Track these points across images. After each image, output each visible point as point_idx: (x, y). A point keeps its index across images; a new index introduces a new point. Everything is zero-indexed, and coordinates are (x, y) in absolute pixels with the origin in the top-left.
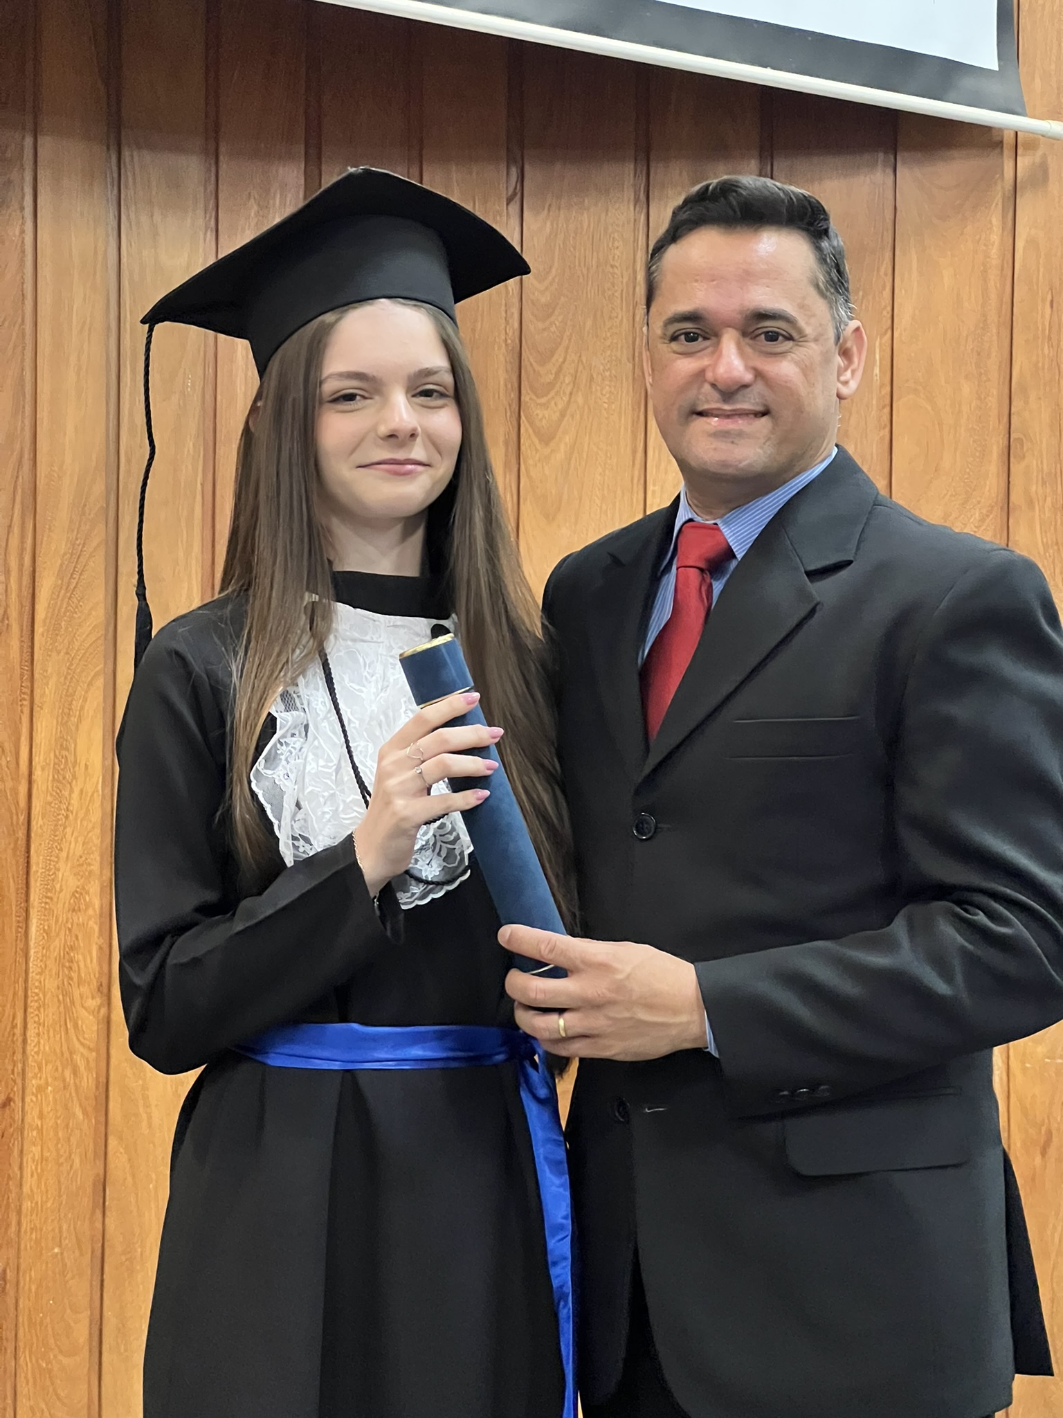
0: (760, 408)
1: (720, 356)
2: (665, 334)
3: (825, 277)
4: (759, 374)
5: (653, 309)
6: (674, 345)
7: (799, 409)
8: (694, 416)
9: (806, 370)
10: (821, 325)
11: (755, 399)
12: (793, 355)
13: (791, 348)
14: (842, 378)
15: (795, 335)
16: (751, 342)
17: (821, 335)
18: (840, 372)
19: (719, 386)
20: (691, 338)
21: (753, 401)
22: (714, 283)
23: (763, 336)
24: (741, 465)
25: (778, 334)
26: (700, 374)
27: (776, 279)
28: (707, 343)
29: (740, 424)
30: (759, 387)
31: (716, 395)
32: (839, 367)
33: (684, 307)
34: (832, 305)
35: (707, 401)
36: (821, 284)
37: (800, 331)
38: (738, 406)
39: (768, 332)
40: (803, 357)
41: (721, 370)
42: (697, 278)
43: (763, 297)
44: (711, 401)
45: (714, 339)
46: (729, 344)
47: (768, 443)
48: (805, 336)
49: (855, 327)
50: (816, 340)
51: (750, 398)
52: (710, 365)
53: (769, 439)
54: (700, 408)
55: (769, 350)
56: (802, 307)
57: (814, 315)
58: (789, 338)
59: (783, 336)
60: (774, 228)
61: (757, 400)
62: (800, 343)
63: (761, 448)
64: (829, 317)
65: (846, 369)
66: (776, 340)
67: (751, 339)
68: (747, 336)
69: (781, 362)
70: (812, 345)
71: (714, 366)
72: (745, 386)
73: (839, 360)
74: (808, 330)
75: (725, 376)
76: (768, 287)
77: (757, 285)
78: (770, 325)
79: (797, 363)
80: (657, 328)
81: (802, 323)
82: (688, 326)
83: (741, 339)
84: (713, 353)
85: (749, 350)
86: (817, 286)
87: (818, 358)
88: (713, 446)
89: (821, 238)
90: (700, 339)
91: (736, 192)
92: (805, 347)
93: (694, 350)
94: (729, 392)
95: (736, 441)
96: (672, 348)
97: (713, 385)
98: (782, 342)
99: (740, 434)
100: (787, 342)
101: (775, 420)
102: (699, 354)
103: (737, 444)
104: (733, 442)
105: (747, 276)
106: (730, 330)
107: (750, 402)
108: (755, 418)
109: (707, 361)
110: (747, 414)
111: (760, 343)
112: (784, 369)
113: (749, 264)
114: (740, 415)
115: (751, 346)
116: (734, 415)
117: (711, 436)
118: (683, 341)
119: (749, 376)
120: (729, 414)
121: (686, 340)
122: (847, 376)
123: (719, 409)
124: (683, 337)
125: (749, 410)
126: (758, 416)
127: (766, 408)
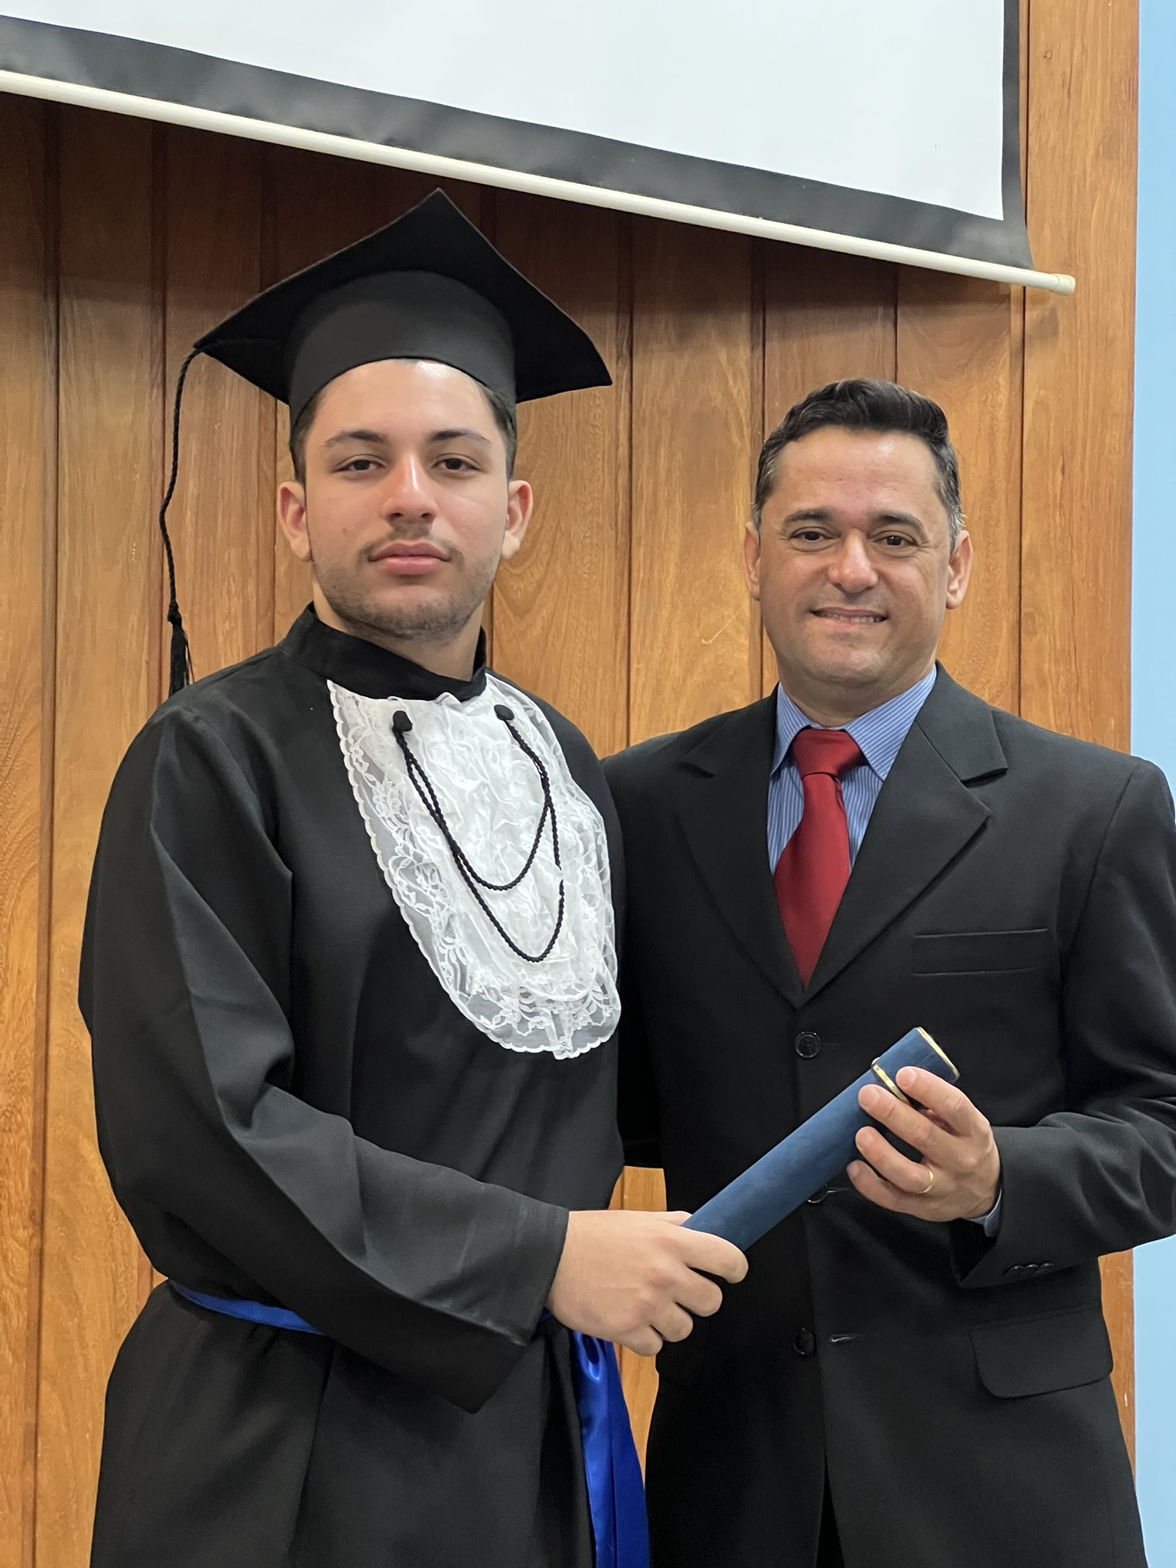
0: (881, 612)
1: (845, 554)
2: (784, 531)
3: (945, 484)
4: (882, 576)
5: (770, 504)
6: (795, 542)
7: (919, 616)
8: (812, 615)
9: (926, 577)
10: (941, 533)
11: (877, 601)
12: (916, 560)
13: (914, 553)
14: (952, 588)
15: (918, 540)
16: (875, 544)
17: (941, 543)
18: (951, 581)
19: (846, 586)
20: (812, 536)
21: (875, 603)
22: (843, 482)
23: (885, 541)
24: (859, 669)
25: (901, 539)
26: (822, 573)
27: (903, 482)
28: (831, 542)
29: (855, 628)
30: (883, 589)
31: (838, 593)
32: (950, 577)
33: (807, 504)
34: (950, 513)
35: (829, 600)
36: (943, 492)
37: (923, 537)
38: (861, 607)
39: (891, 536)
40: (925, 562)
41: (847, 571)
42: (824, 476)
43: (888, 500)
44: (832, 599)
45: (838, 540)
47: (885, 649)
48: (927, 542)
49: (965, 537)
50: (936, 547)
51: (872, 599)
52: (834, 564)
53: (885, 645)
54: (819, 607)
55: (888, 552)
56: (925, 512)
57: (935, 522)
58: (914, 543)
59: (906, 540)
60: (899, 432)
61: (879, 602)
62: (922, 549)
63: (879, 653)
64: (947, 525)
65: (954, 579)
66: (899, 544)
67: (876, 541)
68: (871, 539)
69: (904, 565)
70: (933, 551)
71: (840, 567)
72: (869, 588)
73: (950, 569)
74: (930, 536)
75: (853, 576)
76: (895, 490)
77: (885, 487)
78: (895, 529)
79: (919, 569)
80: (775, 523)
81: (926, 529)
82: (811, 525)
83: (865, 537)
84: (836, 552)
85: (873, 553)
86: (939, 493)
87: (936, 566)
88: (831, 648)
89: (940, 446)
90: (821, 538)
91: (865, 393)
92: (925, 552)
93: (816, 548)
94: (854, 592)
95: (856, 645)
96: (792, 544)
97: (838, 586)
98: (904, 547)
99: (859, 638)
100: (910, 547)
101: (894, 625)
102: (822, 552)
103: (854, 647)
104: (851, 646)
105: (875, 478)
106: (857, 531)
107: (872, 606)
108: (875, 621)
109: (830, 560)
110: (868, 616)
111: (884, 546)
112: (906, 573)
113: (878, 466)
114: (861, 616)
115: (874, 548)
116: (855, 616)
117: (829, 637)
118: (804, 539)
119: (874, 578)
120: (850, 616)
121: (807, 538)
122: (955, 585)
123: (840, 609)
124: (804, 535)
125: (870, 612)
126: (877, 619)
127: (886, 611)
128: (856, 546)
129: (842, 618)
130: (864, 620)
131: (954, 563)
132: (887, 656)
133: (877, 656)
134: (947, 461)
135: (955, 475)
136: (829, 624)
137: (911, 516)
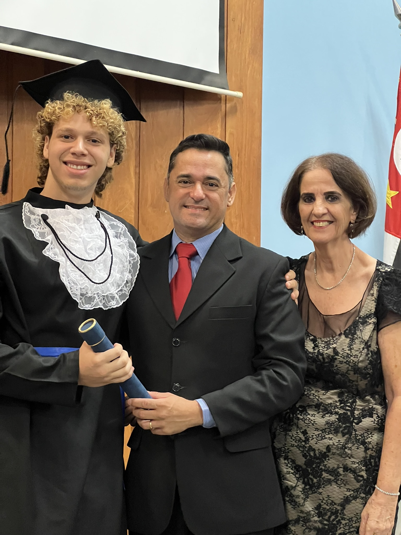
0: (206, 207)
1: (195, 189)
2: (176, 180)
3: (228, 168)
4: (207, 196)
5: (173, 172)
6: (180, 184)
7: (218, 209)
8: (184, 207)
9: (221, 196)
10: (226, 183)
11: (205, 204)
12: (218, 191)
13: (217, 189)
15: (219, 185)
17: (226, 186)
19: (195, 199)
20: (185, 182)
22: (195, 166)
23: (208, 185)
24: (199, 225)
25: (213, 184)
26: (188, 194)
27: (214, 167)
28: (191, 185)
29: (198, 211)
30: (207, 200)
31: (193, 201)
32: (229, 197)
33: (185, 173)
34: (229, 177)
35: (189, 203)
36: (227, 170)
38: (200, 205)
39: (210, 183)
40: (220, 192)
41: (195, 194)
42: (190, 164)
43: (210, 172)
45: (193, 184)
47: (208, 219)
48: (222, 186)
49: (234, 184)
50: (224, 187)
51: (203, 203)
53: (208, 217)
54: (186, 205)
55: (211, 189)
56: (221, 177)
58: (217, 186)
59: (215, 185)
60: (213, 151)
62: (220, 188)
64: (228, 180)
66: (212, 186)
68: (204, 184)
69: (214, 193)
70: (223, 189)
71: (194, 193)
72: (202, 200)
73: (229, 194)
74: (223, 184)
75: (197, 196)
76: (212, 169)
77: (209, 168)
78: (212, 181)
79: (219, 194)
80: (173, 178)
81: (221, 182)
82: (185, 179)
83: (202, 185)
84: (192, 188)
85: (204, 188)
87: (224, 193)
88: (190, 218)
89: (227, 156)
90: (188, 183)
91: (204, 138)
93: (186, 186)
94: (198, 201)
95: (197, 217)
97: (193, 198)
98: (214, 187)
99: (199, 215)
101: (210, 211)
102: (188, 188)
104: (196, 217)
105: (206, 165)
106: (199, 182)
107: (203, 205)
108: (204, 210)
109: (191, 190)
110: (202, 208)
111: (208, 186)
112: (215, 195)
113: (207, 161)
114: (200, 208)
115: (205, 187)
116: (197, 208)
117: (189, 214)
118: (183, 183)
119: (204, 196)
120: (196, 208)
121: (184, 183)
122: (230, 199)
123: (193, 206)
124: (183, 182)
125: (203, 207)
126: (205, 209)
127: (208, 207)
128: (199, 186)
129: (193, 209)
130: (200, 209)
131: (230, 192)
132: (208, 221)
133: (205, 221)
134: (229, 161)
135: (231, 165)
136: (190, 210)
137: (217, 177)
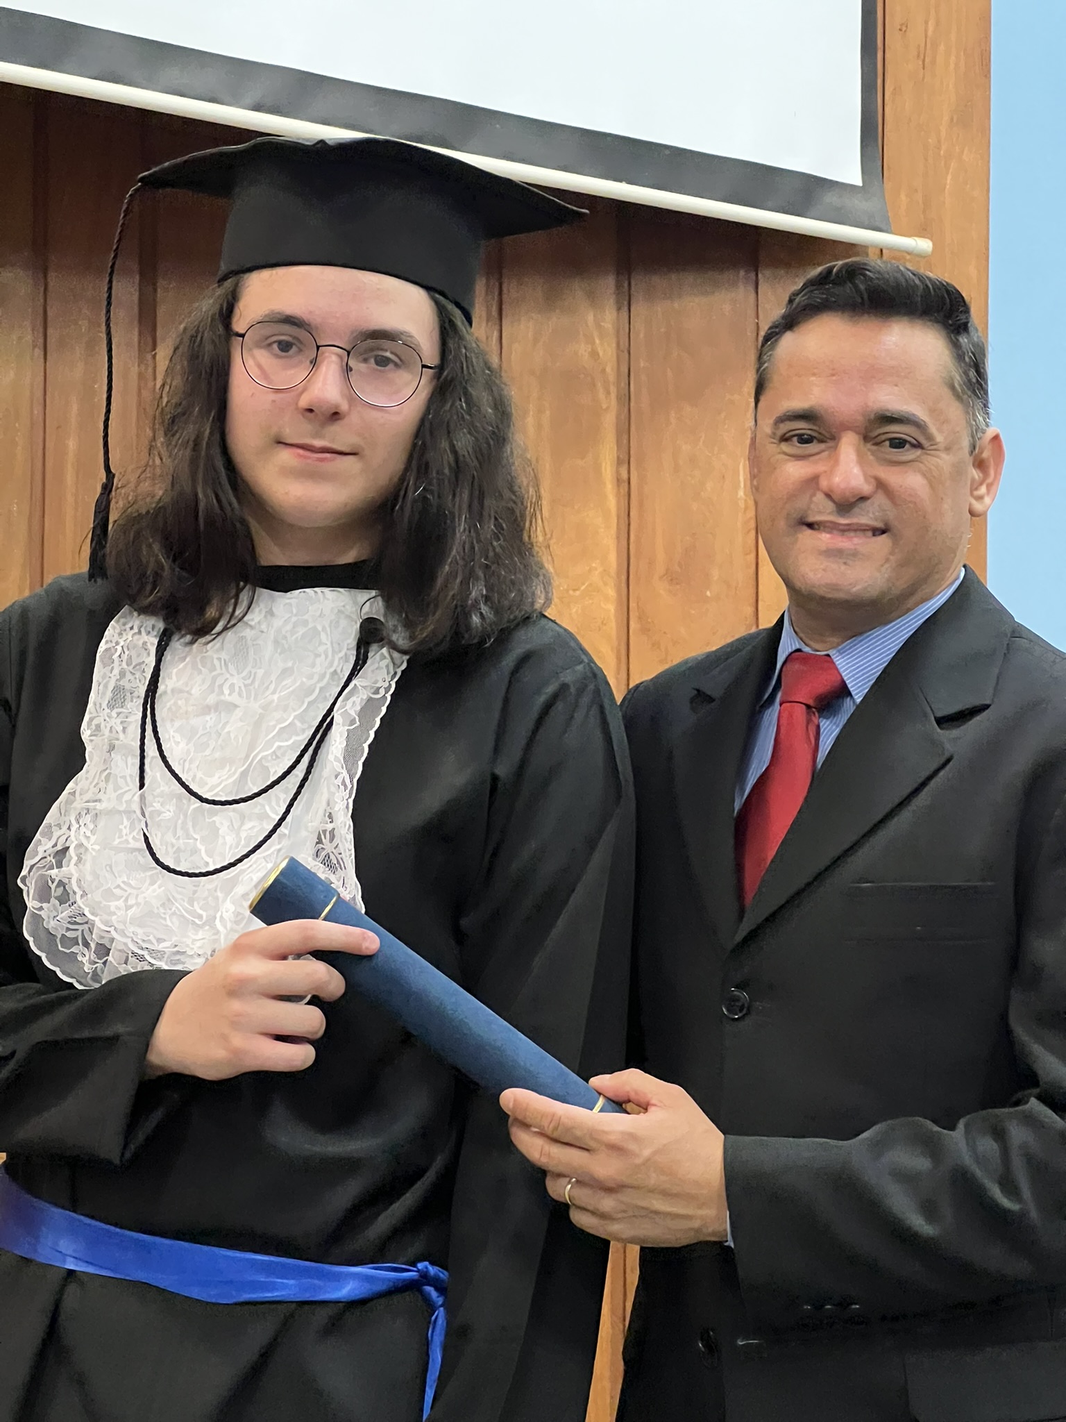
0: (880, 525)
1: (837, 462)
2: (774, 434)
3: (961, 376)
4: (881, 485)
5: (760, 405)
6: (785, 447)
7: (926, 528)
8: (805, 528)
9: (933, 482)
10: (954, 432)
11: (873, 513)
12: (921, 465)
13: (918, 457)
14: (976, 493)
15: (924, 442)
16: (875, 448)
17: (955, 443)
18: (975, 486)
19: (834, 497)
20: (804, 440)
22: (834, 378)
23: (887, 443)
24: (854, 589)
25: (905, 441)
26: (814, 481)
27: (906, 377)
28: (823, 446)
29: (851, 541)
30: (880, 499)
31: (830, 506)
32: (973, 480)
33: (798, 403)
34: (970, 408)
37: (930, 438)
38: (855, 520)
39: (893, 438)
40: (932, 467)
41: (838, 479)
42: (815, 371)
43: (889, 398)
44: (822, 510)
45: (831, 444)
46: (848, 447)
47: (887, 566)
48: (936, 444)
49: (994, 434)
50: (948, 449)
51: (868, 512)
52: (825, 472)
53: (887, 560)
54: (811, 519)
55: (895, 458)
56: (932, 411)
58: (919, 446)
59: (910, 443)
60: (906, 318)
61: (877, 514)
62: (928, 452)
63: (878, 570)
64: (963, 423)
65: (981, 484)
66: (902, 447)
67: (874, 444)
68: (869, 442)
69: (906, 472)
70: (943, 455)
71: (831, 472)
72: (863, 499)
73: (975, 474)
74: (939, 438)
75: (843, 486)
76: (896, 385)
78: (896, 430)
79: (924, 475)
80: (767, 426)
81: (933, 429)
82: (802, 426)
83: (862, 442)
84: (830, 456)
85: (869, 457)
86: (952, 388)
88: (822, 567)
89: (958, 333)
90: (815, 441)
91: (865, 275)
92: (934, 456)
94: (847, 504)
95: (849, 562)
96: (781, 449)
97: (828, 496)
98: (908, 450)
99: (855, 554)
100: (914, 450)
101: (896, 540)
102: (811, 458)
103: (850, 566)
104: (845, 563)
105: (873, 374)
106: (850, 434)
107: (866, 515)
109: (821, 467)
110: (864, 530)
111: (883, 449)
112: (910, 481)
114: (856, 530)
115: (873, 453)
116: (851, 530)
117: (822, 553)
118: (795, 442)
119: (869, 487)
120: (846, 530)
121: (799, 441)
122: (982, 490)
123: (831, 522)
124: (795, 439)
125: (867, 525)
126: (877, 533)
127: (886, 524)
129: (835, 532)
130: (860, 534)
131: (978, 464)
132: (889, 573)
133: (878, 575)
136: (822, 538)
137: (914, 415)
